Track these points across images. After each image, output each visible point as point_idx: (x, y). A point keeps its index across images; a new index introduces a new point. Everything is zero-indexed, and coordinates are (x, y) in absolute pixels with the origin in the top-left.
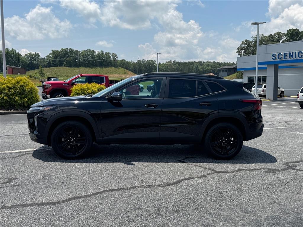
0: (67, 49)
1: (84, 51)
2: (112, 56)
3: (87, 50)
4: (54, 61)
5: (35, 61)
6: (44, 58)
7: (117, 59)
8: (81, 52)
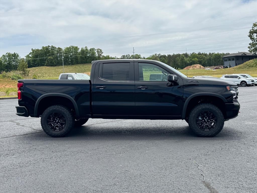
0: (49, 46)
1: (67, 48)
2: (97, 51)
3: (70, 47)
4: (34, 61)
5: (14, 61)
6: (24, 58)
7: (102, 55)
8: (63, 50)
